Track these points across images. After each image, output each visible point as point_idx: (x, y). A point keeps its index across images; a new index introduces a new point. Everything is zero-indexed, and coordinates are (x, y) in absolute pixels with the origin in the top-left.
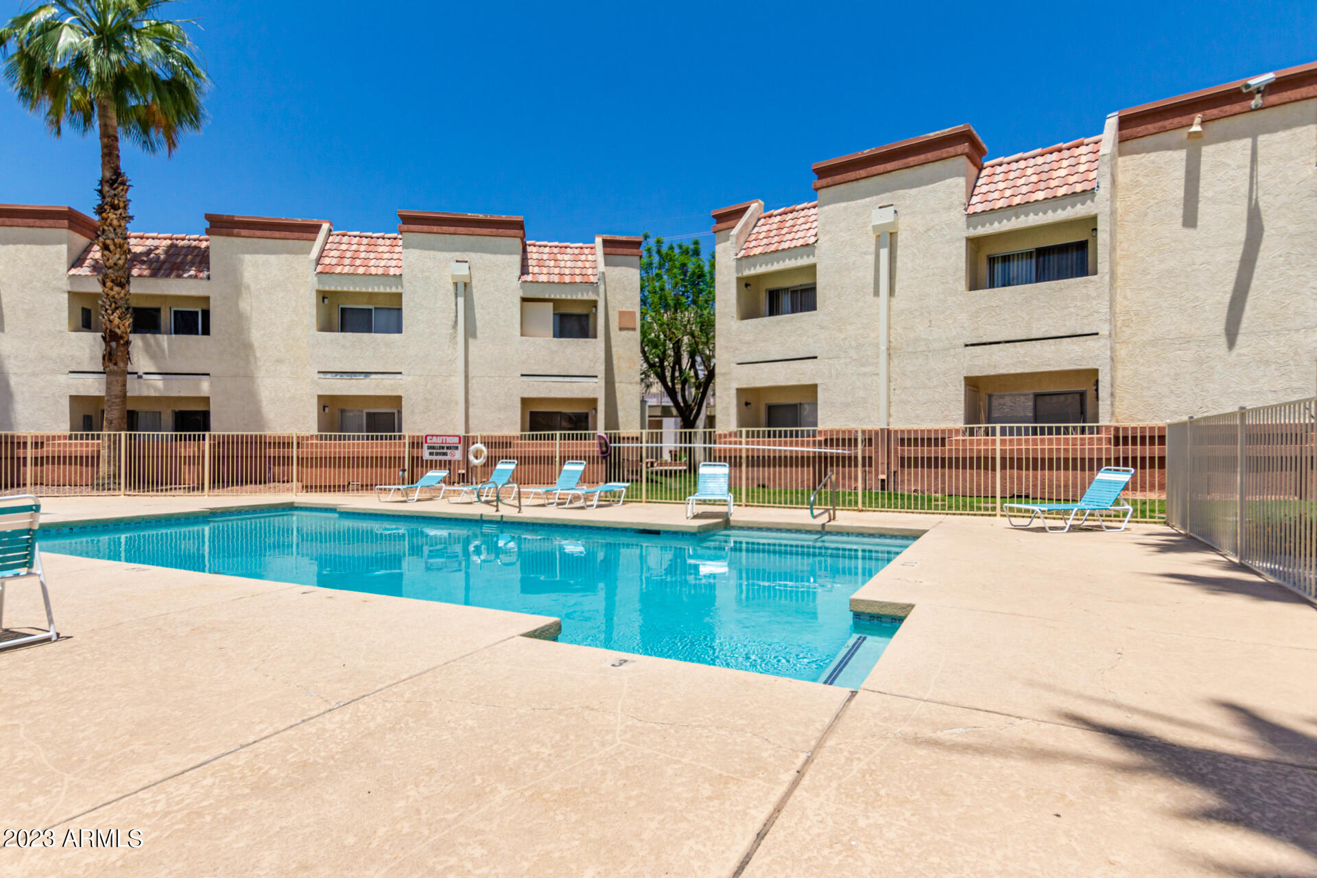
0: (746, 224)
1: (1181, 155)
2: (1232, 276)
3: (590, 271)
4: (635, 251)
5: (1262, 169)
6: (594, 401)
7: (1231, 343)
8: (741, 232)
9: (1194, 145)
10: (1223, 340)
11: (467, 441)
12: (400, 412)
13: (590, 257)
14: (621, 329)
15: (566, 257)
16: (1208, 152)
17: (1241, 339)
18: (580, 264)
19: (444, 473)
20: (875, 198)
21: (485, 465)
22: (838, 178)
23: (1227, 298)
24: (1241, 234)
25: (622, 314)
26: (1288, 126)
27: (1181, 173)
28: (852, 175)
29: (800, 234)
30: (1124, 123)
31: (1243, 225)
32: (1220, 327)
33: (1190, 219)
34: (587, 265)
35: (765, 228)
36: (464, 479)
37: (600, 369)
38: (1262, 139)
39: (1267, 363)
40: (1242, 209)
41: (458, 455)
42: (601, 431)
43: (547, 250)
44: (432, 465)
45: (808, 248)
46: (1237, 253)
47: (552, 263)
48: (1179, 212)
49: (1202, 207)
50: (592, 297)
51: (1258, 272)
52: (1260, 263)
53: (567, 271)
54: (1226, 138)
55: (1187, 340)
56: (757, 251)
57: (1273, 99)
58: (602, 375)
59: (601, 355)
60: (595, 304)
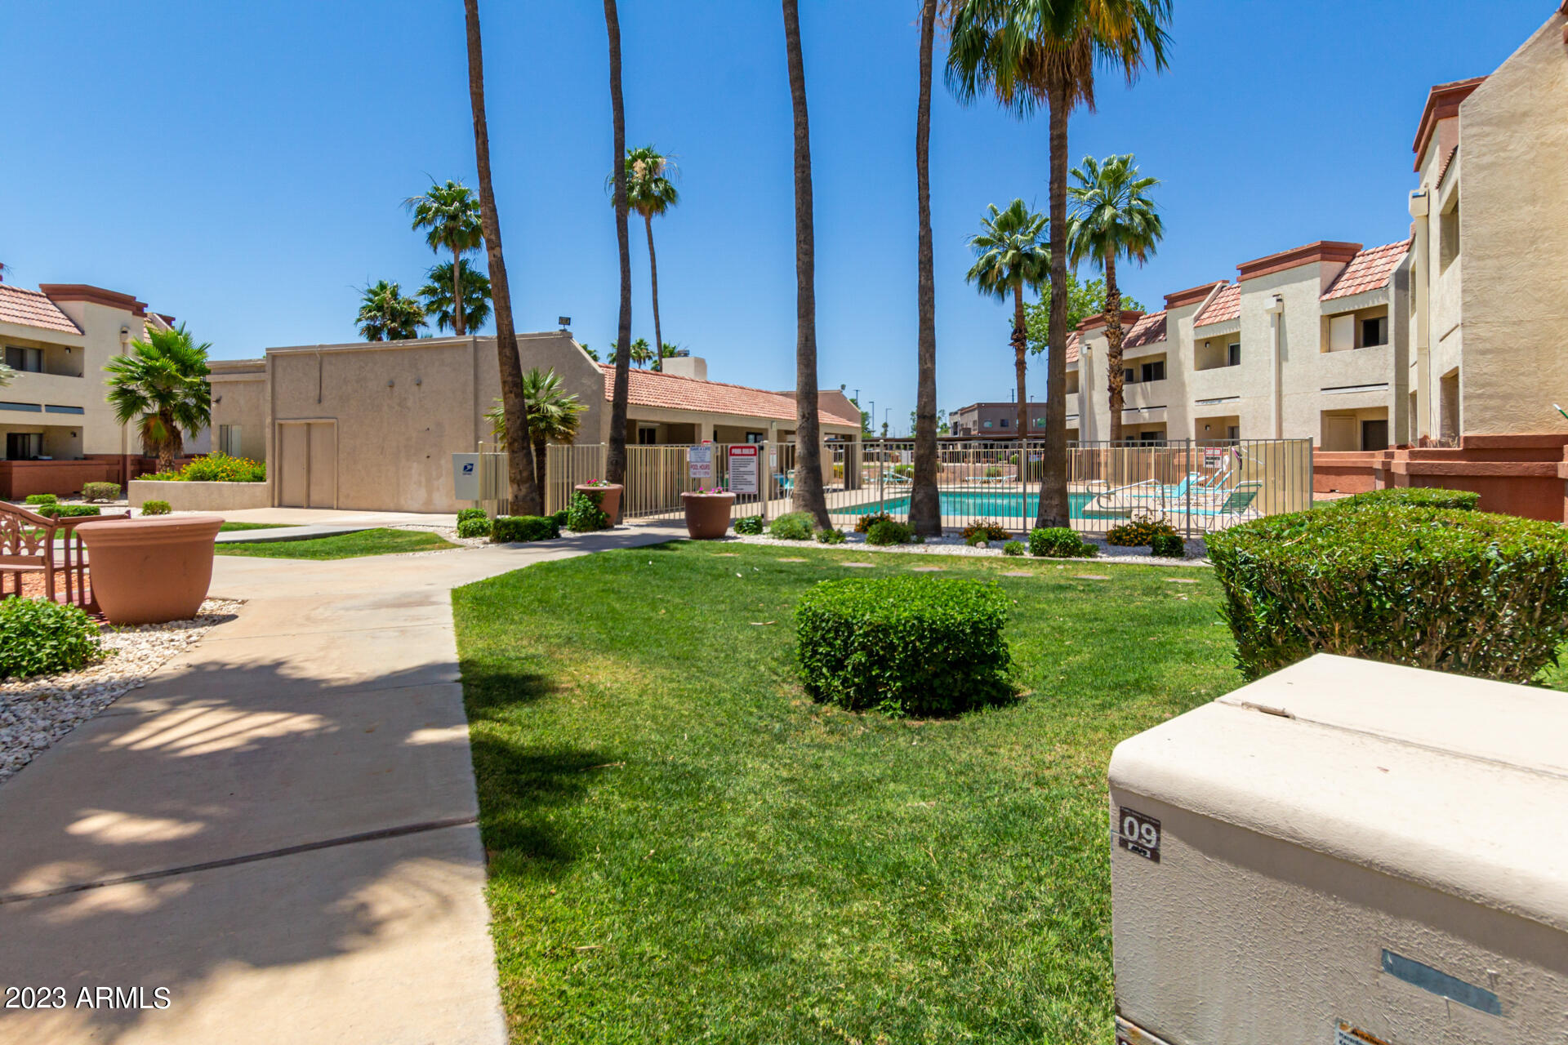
37: (1390, 376)
50: (1382, 302)
58: (1392, 382)
59: (1392, 360)
60: (1385, 307)
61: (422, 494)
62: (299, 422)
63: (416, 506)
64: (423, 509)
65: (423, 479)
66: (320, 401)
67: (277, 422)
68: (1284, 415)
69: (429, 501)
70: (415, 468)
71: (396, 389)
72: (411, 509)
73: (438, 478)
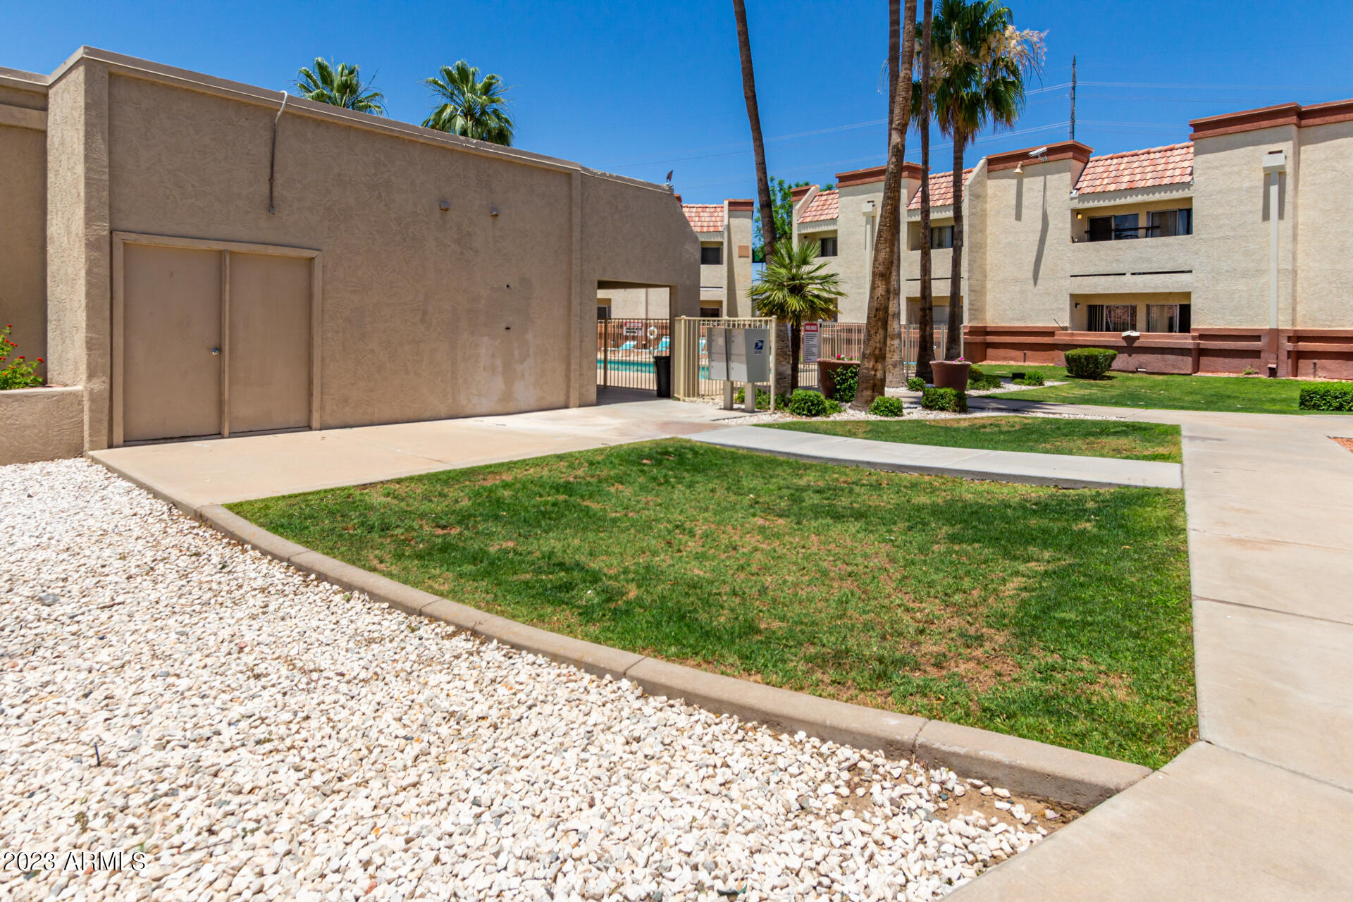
0: (806, 201)
1: (1014, 182)
2: (1036, 248)
3: (719, 224)
4: (749, 208)
5: (1048, 193)
6: (720, 303)
7: (1035, 283)
8: (802, 206)
9: (1020, 178)
10: (1032, 282)
11: (647, 326)
12: (610, 307)
13: (720, 214)
14: (740, 257)
15: (706, 214)
16: (1026, 180)
17: (1039, 281)
18: (713, 219)
19: (633, 343)
20: (866, 196)
21: (655, 339)
22: (848, 183)
23: (1033, 260)
24: (1039, 226)
25: (740, 247)
26: (1059, 172)
27: (1014, 191)
28: (854, 182)
29: (832, 211)
30: (990, 162)
31: (1040, 222)
32: (1030, 275)
33: (1018, 217)
34: (718, 219)
35: (817, 204)
36: (645, 347)
37: (725, 283)
38: (1048, 177)
39: (1049, 294)
40: (1040, 214)
41: (641, 333)
42: (725, 317)
43: (694, 210)
44: (627, 338)
45: (834, 221)
46: (1038, 234)
47: (697, 219)
48: (1014, 212)
49: (1024, 211)
50: (719, 239)
51: (1046, 247)
52: (1047, 242)
53: (705, 224)
54: (1033, 175)
55: (1016, 280)
56: (808, 220)
57: (1052, 157)
58: (725, 286)
59: (725, 274)
60: (722, 243)
61: (499, 384)
62: (203, 245)
63: (486, 405)
64: (500, 409)
65: (499, 362)
66: (271, 206)
67: (118, 238)
68: (649, 301)
69: (507, 396)
70: (485, 347)
71: (452, 214)
72: (478, 411)
73: (522, 360)
